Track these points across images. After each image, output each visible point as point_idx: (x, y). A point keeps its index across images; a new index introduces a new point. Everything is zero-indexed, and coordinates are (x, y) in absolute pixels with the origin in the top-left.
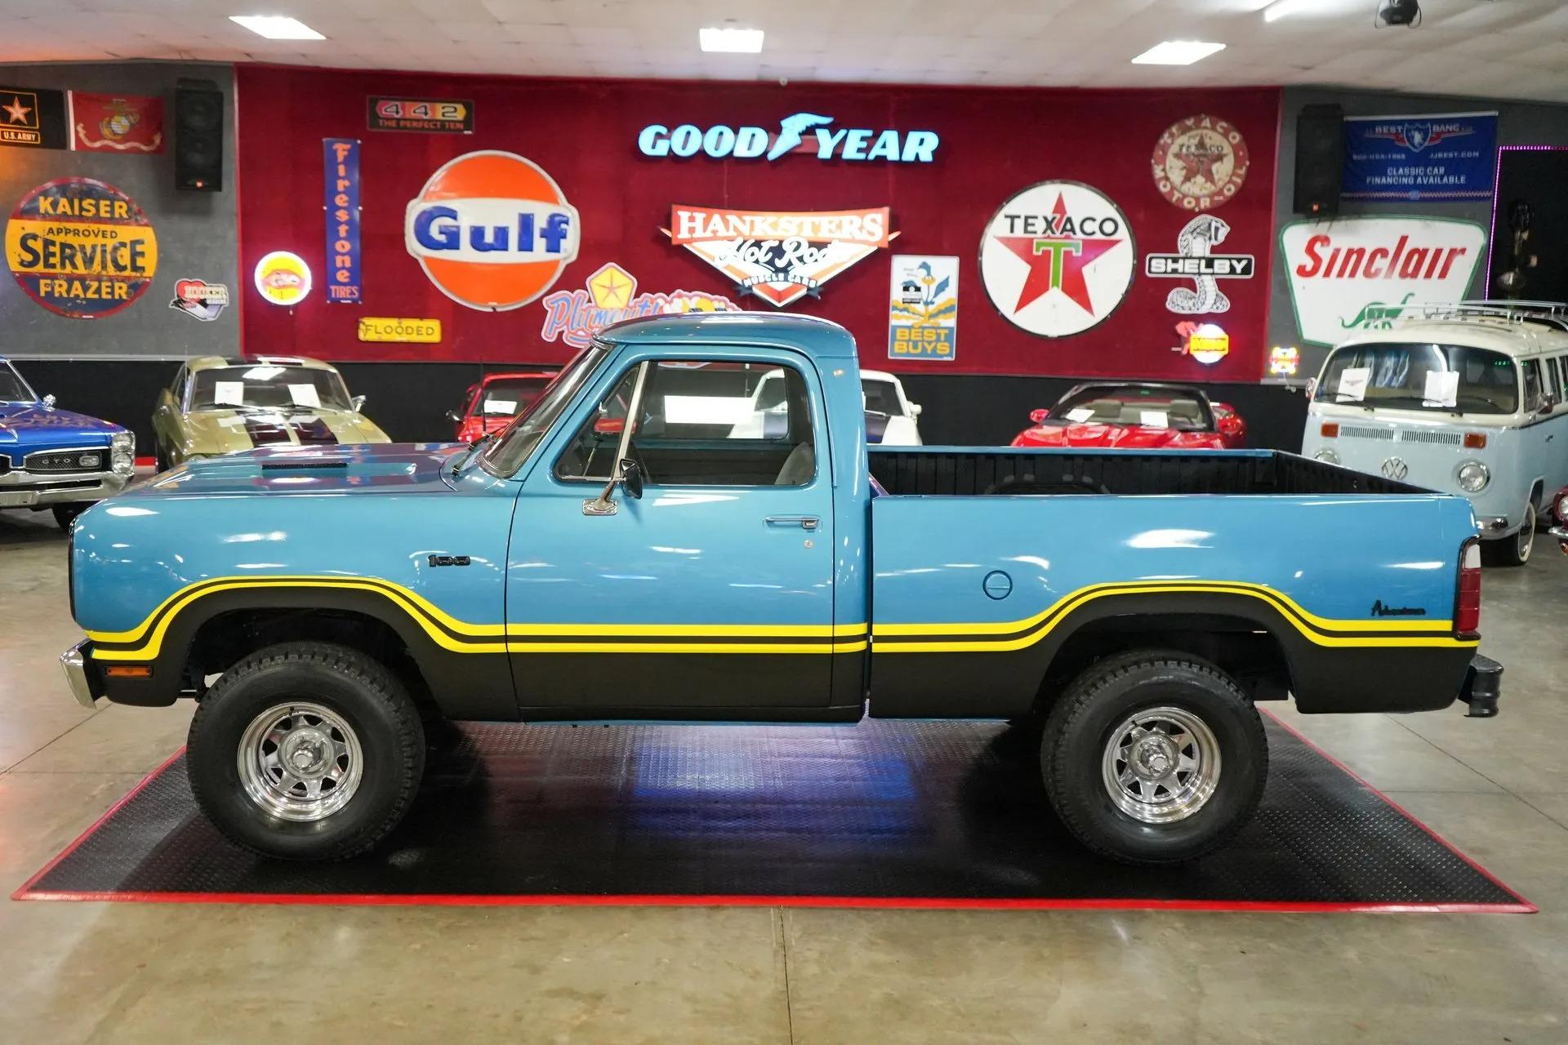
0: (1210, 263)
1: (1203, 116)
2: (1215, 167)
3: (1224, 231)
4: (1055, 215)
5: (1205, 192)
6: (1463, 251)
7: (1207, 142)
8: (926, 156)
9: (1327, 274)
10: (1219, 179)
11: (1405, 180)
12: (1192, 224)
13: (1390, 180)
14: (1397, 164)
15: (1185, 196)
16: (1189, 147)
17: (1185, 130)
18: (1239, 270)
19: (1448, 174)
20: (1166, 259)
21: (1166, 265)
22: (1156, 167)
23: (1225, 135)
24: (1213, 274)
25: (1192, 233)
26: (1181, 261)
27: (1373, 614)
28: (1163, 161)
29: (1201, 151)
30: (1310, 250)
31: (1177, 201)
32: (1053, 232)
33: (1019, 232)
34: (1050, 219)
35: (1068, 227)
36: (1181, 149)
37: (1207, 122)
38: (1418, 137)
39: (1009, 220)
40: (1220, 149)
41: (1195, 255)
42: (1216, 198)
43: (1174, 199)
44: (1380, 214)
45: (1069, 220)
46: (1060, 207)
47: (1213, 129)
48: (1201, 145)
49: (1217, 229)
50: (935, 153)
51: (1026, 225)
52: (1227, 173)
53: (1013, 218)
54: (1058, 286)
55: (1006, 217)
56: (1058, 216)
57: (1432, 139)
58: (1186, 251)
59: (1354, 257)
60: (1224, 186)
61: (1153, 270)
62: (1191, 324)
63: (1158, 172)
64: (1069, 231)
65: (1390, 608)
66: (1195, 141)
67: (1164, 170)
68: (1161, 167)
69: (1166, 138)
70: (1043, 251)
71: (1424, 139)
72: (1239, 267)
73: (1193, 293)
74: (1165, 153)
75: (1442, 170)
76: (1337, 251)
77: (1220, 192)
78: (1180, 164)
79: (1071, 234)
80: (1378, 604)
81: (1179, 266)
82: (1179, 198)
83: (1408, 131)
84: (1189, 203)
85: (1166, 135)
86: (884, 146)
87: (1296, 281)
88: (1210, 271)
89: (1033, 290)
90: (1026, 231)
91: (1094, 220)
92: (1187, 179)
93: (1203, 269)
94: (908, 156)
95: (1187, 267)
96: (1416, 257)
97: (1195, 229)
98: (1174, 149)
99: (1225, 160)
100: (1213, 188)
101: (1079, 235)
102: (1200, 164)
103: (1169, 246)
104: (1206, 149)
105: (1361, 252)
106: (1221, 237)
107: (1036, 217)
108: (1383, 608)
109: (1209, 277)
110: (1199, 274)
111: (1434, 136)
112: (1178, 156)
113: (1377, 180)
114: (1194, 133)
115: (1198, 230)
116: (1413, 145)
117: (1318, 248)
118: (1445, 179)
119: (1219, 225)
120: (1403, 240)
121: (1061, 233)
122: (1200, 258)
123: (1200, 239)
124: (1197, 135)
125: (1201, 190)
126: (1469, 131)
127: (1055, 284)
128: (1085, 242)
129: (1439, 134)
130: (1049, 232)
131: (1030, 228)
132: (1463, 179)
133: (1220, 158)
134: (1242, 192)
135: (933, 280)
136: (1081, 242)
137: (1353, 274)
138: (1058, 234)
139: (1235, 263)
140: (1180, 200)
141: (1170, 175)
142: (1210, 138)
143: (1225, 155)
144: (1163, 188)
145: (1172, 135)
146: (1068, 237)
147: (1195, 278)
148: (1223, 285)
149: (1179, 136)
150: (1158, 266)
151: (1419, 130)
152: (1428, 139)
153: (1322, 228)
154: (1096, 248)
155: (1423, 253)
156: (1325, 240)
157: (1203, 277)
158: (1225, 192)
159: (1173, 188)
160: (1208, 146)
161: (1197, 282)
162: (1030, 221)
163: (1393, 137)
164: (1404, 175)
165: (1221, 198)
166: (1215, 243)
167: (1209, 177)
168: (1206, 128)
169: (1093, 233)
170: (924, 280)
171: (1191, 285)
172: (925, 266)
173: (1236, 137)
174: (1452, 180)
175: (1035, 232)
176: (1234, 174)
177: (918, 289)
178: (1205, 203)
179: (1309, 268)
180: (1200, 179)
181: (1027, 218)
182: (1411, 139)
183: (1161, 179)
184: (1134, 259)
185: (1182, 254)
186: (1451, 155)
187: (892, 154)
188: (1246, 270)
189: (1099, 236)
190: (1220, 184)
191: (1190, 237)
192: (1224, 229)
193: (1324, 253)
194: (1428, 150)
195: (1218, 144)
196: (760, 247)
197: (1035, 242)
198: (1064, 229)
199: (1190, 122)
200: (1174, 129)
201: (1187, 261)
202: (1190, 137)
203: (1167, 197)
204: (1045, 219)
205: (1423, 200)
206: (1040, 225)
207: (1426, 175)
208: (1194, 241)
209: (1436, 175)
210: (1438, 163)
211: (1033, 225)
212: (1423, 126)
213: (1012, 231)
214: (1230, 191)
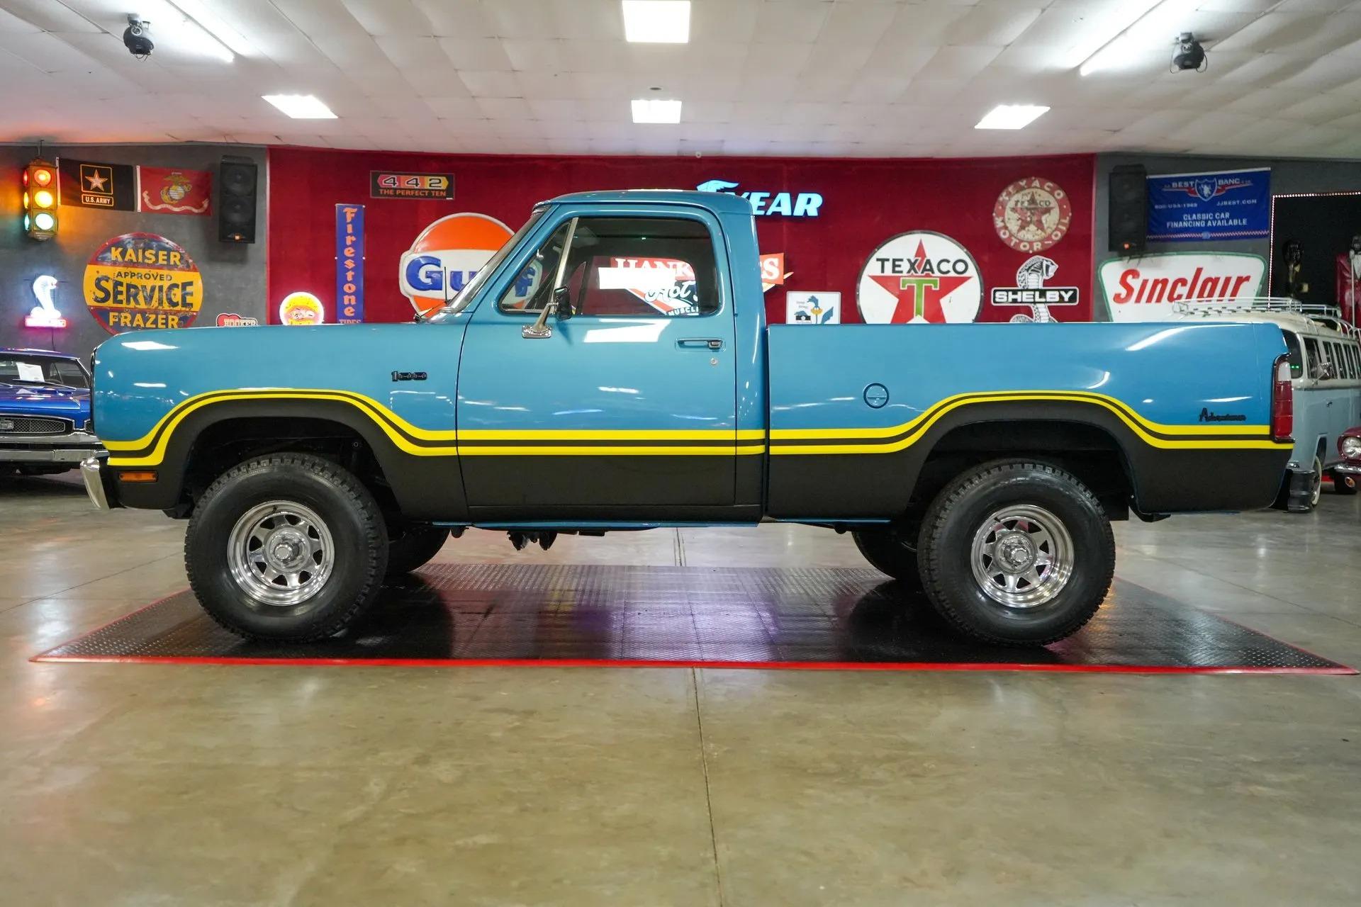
0: (1043, 294)
1: (1033, 178)
2: (1044, 218)
3: (1053, 268)
4: (917, 258)
5: (1037, 237)
6: (1247, 279)
7: (1037, 197)
8: (813, 212)
9: (1138, 300)
10: (1048, 227)
11: (1198, 224)
12: (1029, 262)
13: (1185, 224)
14: (1191, 211)
15: (1021, 241)
16: (1023, 203)
17: (1019, 190)
18: (1066, 299)
19: (1232, 217)
20: (1007, 291)
21: (1007, 296)
22: (996, 219)
23: (1052, 193)
24: (1046, 302)
25: (1028, 270)
26: (1019, 293)
27: (1201, 420)
28: (1002, 214)
29: (1033, 206)
30: (1123, 282)
31: (1014, 245)
32: (916, 272)
33: (888, 271)
34: (913, 261)
35: (928, 267)
36: (1016, 205)
37: (1036, 183)
38: (1206, 190)
39: (880, 263)
40: (1048, 203)
41: (1030, 288)
42: (1046, 242)
43: (1012, 244)
44: (1179, 251)
45: (928, 262)
46: (920, 252)
47: (1042, 188)
48: (1032, 201)
49: (1047, 267)
50: (819, 209)
51: (894, 266)
52: (1054, 223)
53: (883, 261)
54: (921, 315)
55: (878, 260)
56: (920, 259)
57: (1218, 191)
58: (1023, 284)
59: (1159, 286)
60: (1052, 233)
61: (997, 300)
63: (999, 223)
64: (928, 270)
65: (1215, 415)
66: (1028, 198)
67: (1003, 221)
68: (1001, 219)
69: (1003, 197)
70: (908, 286)
71: (1212, 191)
72: (1066, 297)
73: (1030, 318)
74: (1004, 208)
75: (1227, 215)
76: (1145, 282)
77: (1049, 238)
78: (1016, 216)
79: (930, 273)
80: (1205, 411)
81: (1018, 297)
82: (1016, 243)
83: (1199, 185)
84: (1025, 246)
85: (1004, 194)
86: (779, 205)
87: (1113, 306)
88: (1043, 300)
89: (900, 318)
90: (894, 271)
91: (948, 261)
92: (1022, 228)
93: (1037, 299)
94: (799, 212)
95: (1025, 297)
96: (1210, 285)
97: (1030, 268)
98: (1011, 204)
99: (1052, 211)
100: (1043, 234)
101: (937, 274)
102: (1032, 216)
103: (1009, 281)
104: (1037, 204)
105: (1165, 282)
106: (1051, 274)
107: (901, 260)
108: (1209, 415)
109: (1043, 305)
110: (1035, 303)
111: (1220, 188)
112: (1014, 210)
113: (1176, 225)
114: (1027, 191)
115: (1032, 268)
116: (1203, 196)
117: (1130, 279)
118: (1230, 222)
119: (1049, 263)
120: (1199, 271)
121: (922, 272)
122: (1034, 290)
123: (1034, 275)
124: (1029, 193)
125: (1033, 236)
126: (1248, 184)
127: (919, 313)
128: (941, 278)
129: (1223, 187)
130: (913, 271)
131: (897, 269)
132: (1244, 222)
133: (1048, 210)
134: (1067, 237)
135: (820, 311)
136: (938, 279)
137: (1159, 300)
138: (920, 273)
139: (1063, 293)
140: (1017, 245)
141: (1008, 225)
142: (1040, 195)
143: (1052, 208)
144: (1003, 235)
145: (1009, 194)
146: (928, 276)
147: (1031, 306)
148: (1054, 311)
149: (1014, 194)
150: (1002, 297)
151: (1207, 184)
152: (1215, 191)
153: (1133, 264)
154: (950, 284)
155: (1215, 281)
156: (1135, 273)
157: (1038, 305)
158: (1053, 237)
159: (1011, 235)
160: (1038, 202)
161: (1033, 309)
162: (897, 263)
163: (1187, 190)
164: (1199, 220)
165: (1051, 242)
166: (1047, 278)
167: (1040, 225)
168: (1036, 187)
169: (948, 272)
170: (813, 311)
171: (1028, 312)
172: (813, 300)
173: (1061, 194)
174: (1235, 222)
175: (901, 272)
176: (1059, 223)
177: (808, 318)
178: (1037, 246)
179: (1123, 296)
180: (1032, 228)
181: (894, 260)
182: (1201, 191)
183: (1001, 228)
184: (981, 292)
185: (1020, 288)
186: (1234, 203)
187: (786, 210)
188: (1072, 299)
189: (952, 274)
190: (1049, 231)
191: (1025, 273)
192: (1053, 267)
193: (1135, 284)
194: (1215, 200)
195: (1046, 199)
196: (681, 286)
197: (901, 279)
198: (925, 269)
199: (1023, 183)
200: (1010, 189)
201: (1025, 293)
202: (1023, 195)
203: (1007, 243)
204: (909, 260)
205: (1212, 239)
206: (905, 266)
207: (1214, 219)
208: (1029, 277)
209: (1223, 219)
210: (1224, 209)
211: (899, 266)
212: (1210, 181)
213: (883, 271)
214: (1057, 236)
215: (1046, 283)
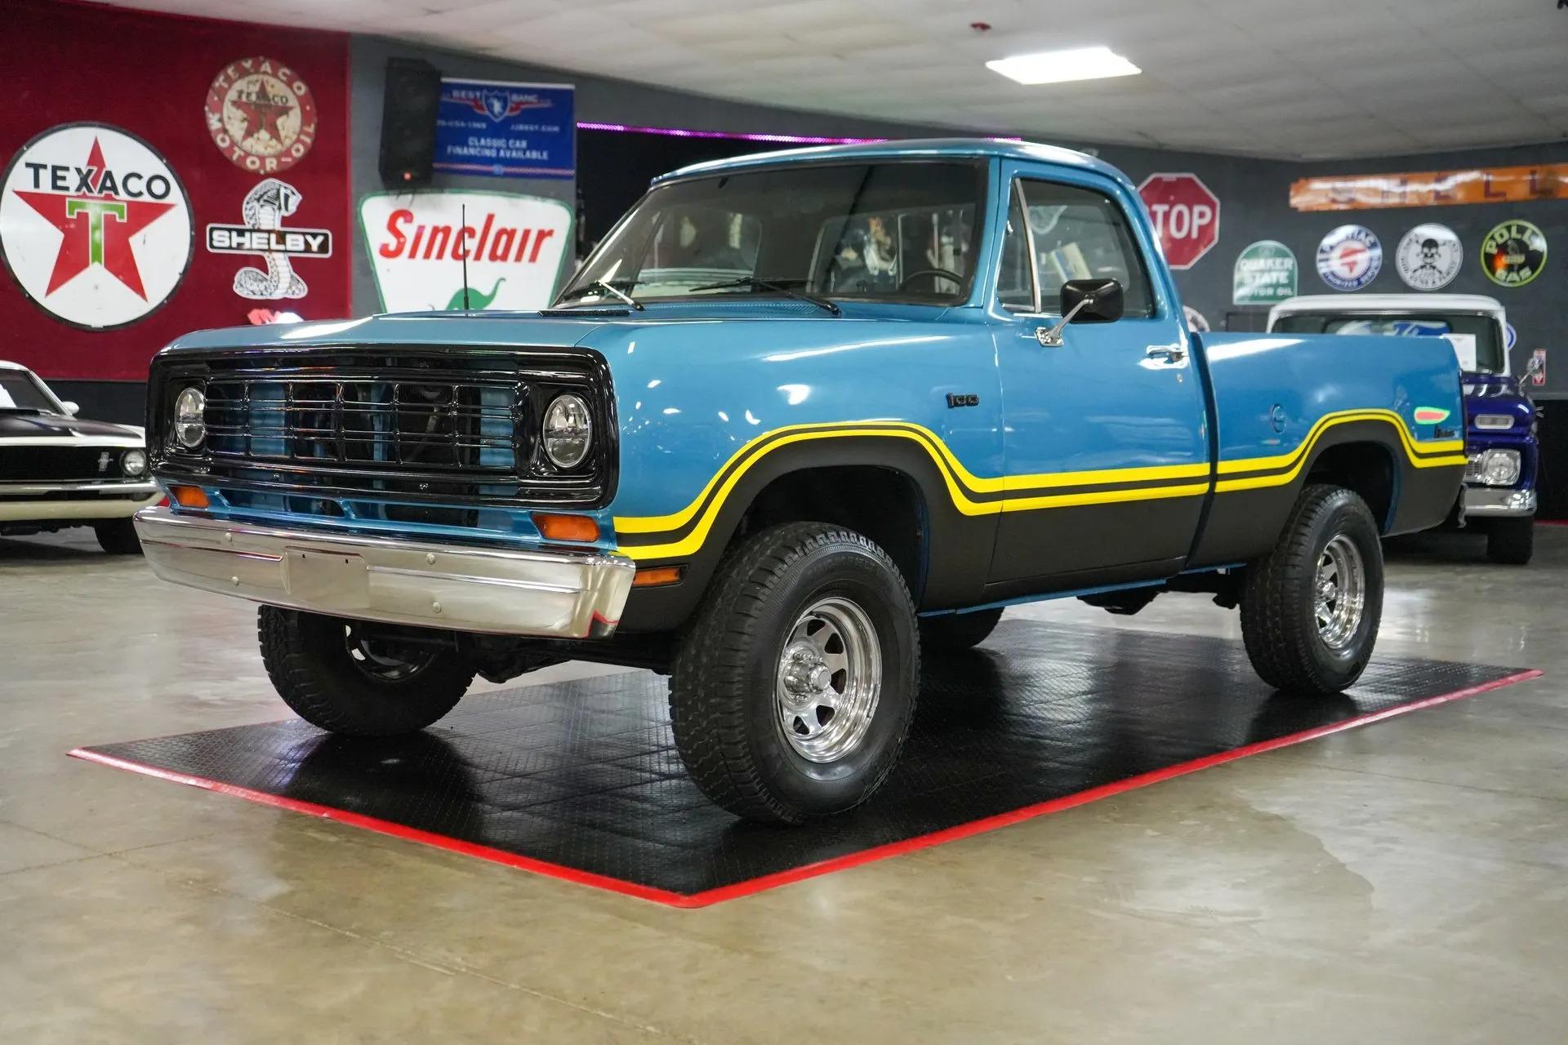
0: (281, 238)
1: (262, 58)
2: (280, 122)
3: (295, 200)
4: (91, 168)
5: (270, 151)
6: (550, 233)
7: (269, 89)
9: (412, 255)
10: (286, 137)
11: (487, 153)
12: (259, 188)
13: (472, 151)
14: (479, 134)
15: (248, 154)
16: (249, 95)
17: (243, 73)
18: (315, 247)
19: (530, 148)
20: (230, 230)
21: (230, 238)
22: (210, 115)
23: (289, 84)
24: (286, 251)
25: (258, 200)
26: (247, 235)
28: (219, 109)
29: (262, 102)
30: (392, 227)
31: (238, 159)
32: (90, 190)
33: (46, 187)
34: (84, 171)
35: (108, 184)
36: (240, 97)
37: (266, 67)
38: (497, 106)
39: (31, 171)
40: (284, 100)
41: (263, 227)
42: (283, 159)
43: (235, 157)
44: (461, 188)
45: (109, 175)
46: (96, 157)
47: (275, 75)
48: (263, 93)
49: (287, 197)
51: (55, 178)
52: (294, 131)
53: (37, 168)
54: (100, 263)
55: (28, 165)
56: (95, 169)
57: (512, 110)
58: (252, 222)
59: (440, 237)
60: (292, 146)
61: (215, 244)
62: (265, 313)
63: (214, 123)
64: (108, 189)
66: (256, 88)
67: (221, 120)
68: (217, 116)
69: (221, 81)
70: (78, 213)
71: (504, 108)
72: (315, 244)
73: (264, 275)
74: (222, 100)
75: (524, 144)
76: (421, 229)
77: (287, 153)
78: (240, 114)
79: (112, 193)
81: (246, 240)
82: (240, 156)
83: (487, 98)
84: (253, 163)
85: (221, 78)
87: (380, 264)
88: (282, 247)
89: (69, 264)
90: (55, 186)
91: (139, 177)
92: (249, 133)
93: (274, 246)
95: (253, 243)
96: (504, 238)
97: (261, 196)
98: (232, 95)
99: (291, 113)
100: (279, 147)
101: (123, 195)
102: (262, 115)
103: (232, 215)
104: (269, 100)
105: (447, 231)
106: (293, 208)
107: (66, 169)
109: (281, 255)
110: (270, 250)
111: (513, 105)
112: (237, 104)
113: (459, 150)
114: (254, 77)
115: (265, 197)
116: (492, 112)
117: (400, 224)
118: (528, 154)
119: (289, 192)
120: (490, 218)
121: (100, 191)
122: (269, 232)
123: (268, 208)
124: (257, 81)
125: (266, 148)
126: (547, 104)
127: (97, 258)
128: (129, 204)
129: (519, 104)
130: (84, 189)
131: (60, 183)
132: (545, 155)
133: (285, 111)
134: (311, 154)
136: (125, 205)
137: (440, 256)
138: (96, 193)
139: (309, 238)
140: (243, 159)
141: (228, 127)
142: (272, 86)
143: (291, 108)
144: (222, 143)
145: (228, 79)
146: (108, 198)
147: (266, 255)
148: (299, 265)
149: (236, 80)
150: (221, 239)
151: (499, 98)
152: (508, 108)
153: (405, 201)
154: (144, 214)
155: (511, 234)
156: (407, 215)
157: (275, 255)
158: (294, 153)
159: (233, 144)
160: (271, 96)
161: (267, 260)
162: (60, 173)
163: (472, 104)
164: (487, 147)
165: (289, 160)
166: (286, 214)
167: (275, 133)
168: (265, 73)
169: (140, 194)
171: (260, 263)
173: (302, 88)
174: (535, 155)
175: (67, 189)
176: (302, 132)
178: (271, 164)
179: (392, 247)
180: (264, 135)
181: (55, 169)
182: (490, 107)
183: (218, 131)
184: (191, 229)
185: (248, 226)
186: (532, 128)
188: (323, 248)
189: (146, 198)
190: (288, 142)
191: (255, 204)
192: (294, 197)
193: (408, 230)
194: (508, 121)
195: (282, 94)
197: (67, 200)
198: (103, 187)
199: (248, 64)
200: (230, 71)
201: (255, 235)
202: (249, 83)
203: (227, 154)
204: (79, 170)
205: (506, 175)
206: (72, 180)
207: (508, 148)
208: (262, 211)
209: (518, 149)
210: (519, 136)
211: (64, 178)
212: (502, 94)
213: (37, 185)
214: (299, 152)
215: (285, 221)
